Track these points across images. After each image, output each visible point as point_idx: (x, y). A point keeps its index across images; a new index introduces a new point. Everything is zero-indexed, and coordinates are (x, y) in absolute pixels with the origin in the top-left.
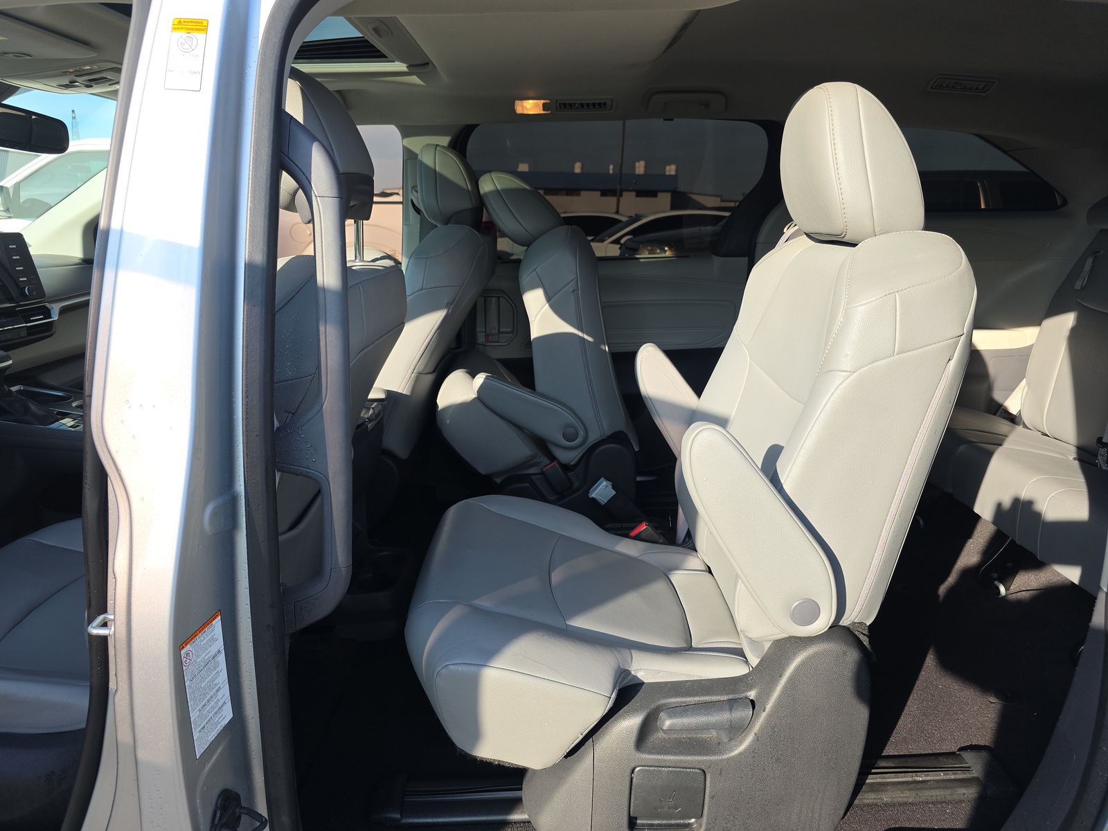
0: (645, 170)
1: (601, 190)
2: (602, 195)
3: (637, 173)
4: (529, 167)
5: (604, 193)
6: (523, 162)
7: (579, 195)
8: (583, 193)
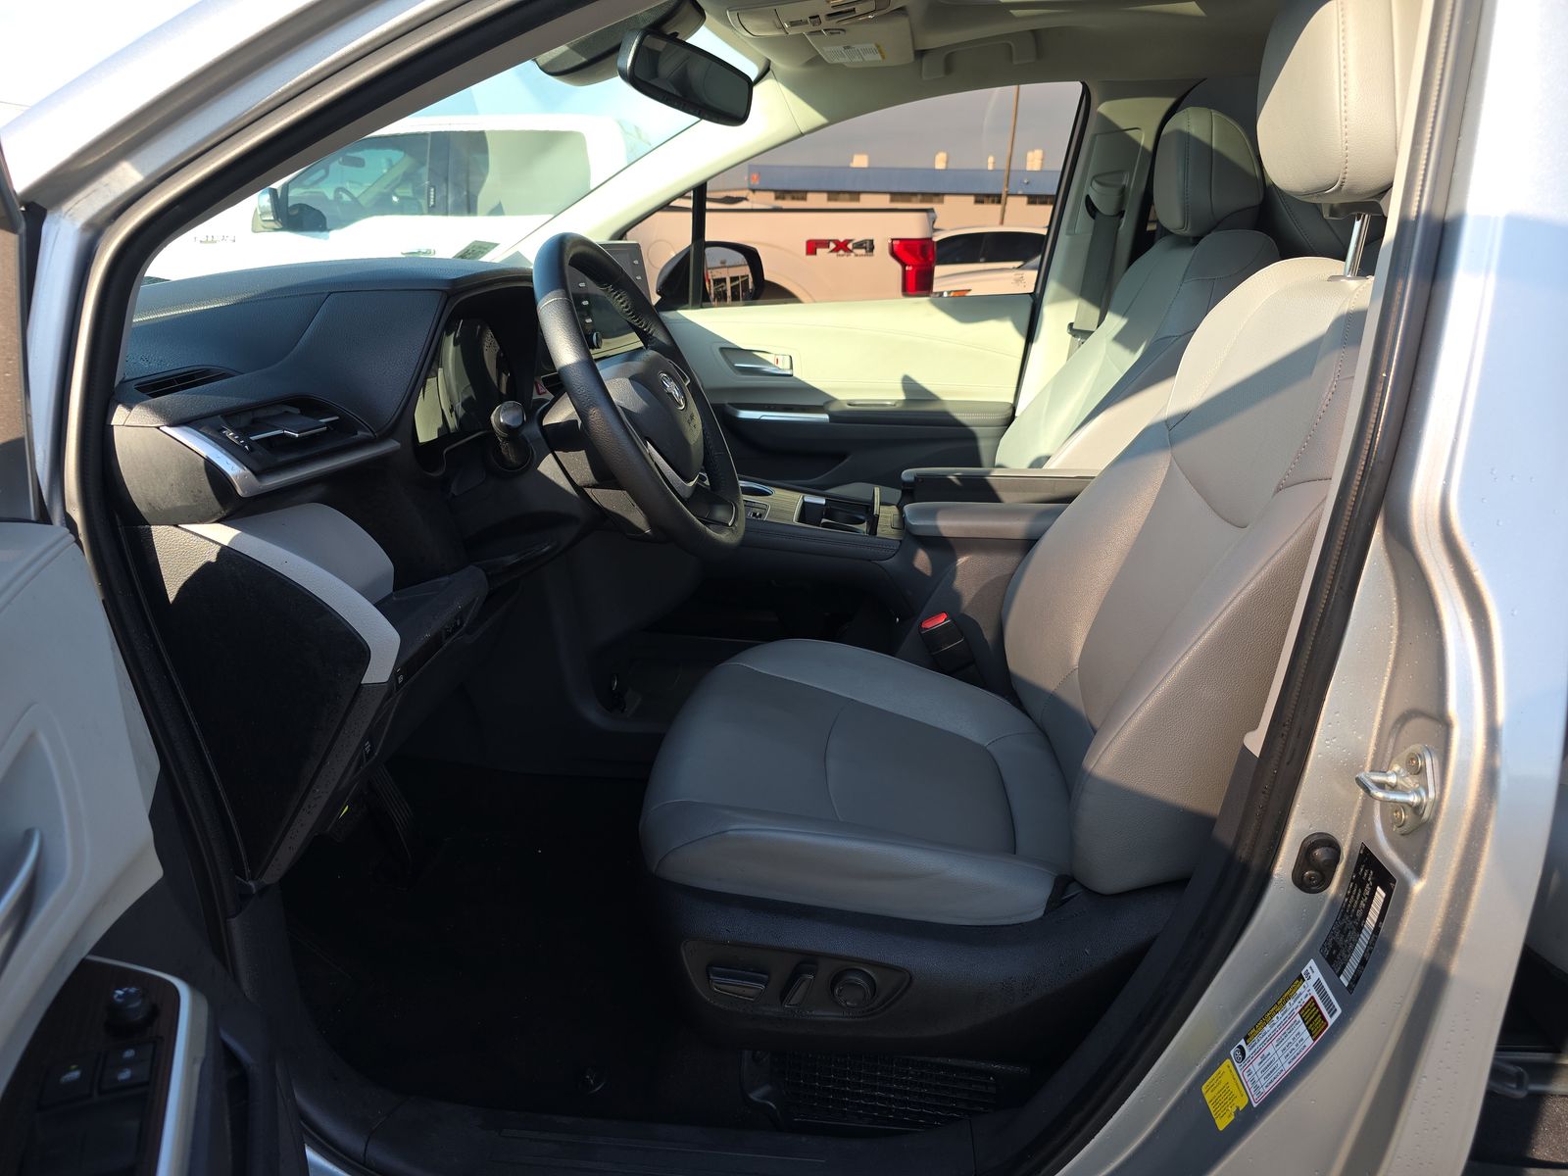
0: (1042, 164)
1: (976, 195)
2: (977, 202)
3: (1029, 168)
4: (870, 161)
5: (981, 199)
6: (860, 152)
7: (942, 202)
8: (947, 198)
